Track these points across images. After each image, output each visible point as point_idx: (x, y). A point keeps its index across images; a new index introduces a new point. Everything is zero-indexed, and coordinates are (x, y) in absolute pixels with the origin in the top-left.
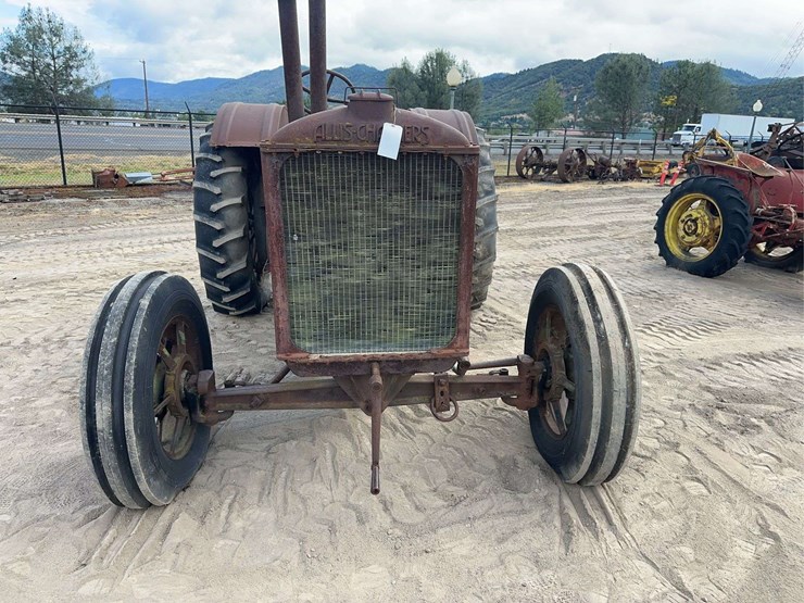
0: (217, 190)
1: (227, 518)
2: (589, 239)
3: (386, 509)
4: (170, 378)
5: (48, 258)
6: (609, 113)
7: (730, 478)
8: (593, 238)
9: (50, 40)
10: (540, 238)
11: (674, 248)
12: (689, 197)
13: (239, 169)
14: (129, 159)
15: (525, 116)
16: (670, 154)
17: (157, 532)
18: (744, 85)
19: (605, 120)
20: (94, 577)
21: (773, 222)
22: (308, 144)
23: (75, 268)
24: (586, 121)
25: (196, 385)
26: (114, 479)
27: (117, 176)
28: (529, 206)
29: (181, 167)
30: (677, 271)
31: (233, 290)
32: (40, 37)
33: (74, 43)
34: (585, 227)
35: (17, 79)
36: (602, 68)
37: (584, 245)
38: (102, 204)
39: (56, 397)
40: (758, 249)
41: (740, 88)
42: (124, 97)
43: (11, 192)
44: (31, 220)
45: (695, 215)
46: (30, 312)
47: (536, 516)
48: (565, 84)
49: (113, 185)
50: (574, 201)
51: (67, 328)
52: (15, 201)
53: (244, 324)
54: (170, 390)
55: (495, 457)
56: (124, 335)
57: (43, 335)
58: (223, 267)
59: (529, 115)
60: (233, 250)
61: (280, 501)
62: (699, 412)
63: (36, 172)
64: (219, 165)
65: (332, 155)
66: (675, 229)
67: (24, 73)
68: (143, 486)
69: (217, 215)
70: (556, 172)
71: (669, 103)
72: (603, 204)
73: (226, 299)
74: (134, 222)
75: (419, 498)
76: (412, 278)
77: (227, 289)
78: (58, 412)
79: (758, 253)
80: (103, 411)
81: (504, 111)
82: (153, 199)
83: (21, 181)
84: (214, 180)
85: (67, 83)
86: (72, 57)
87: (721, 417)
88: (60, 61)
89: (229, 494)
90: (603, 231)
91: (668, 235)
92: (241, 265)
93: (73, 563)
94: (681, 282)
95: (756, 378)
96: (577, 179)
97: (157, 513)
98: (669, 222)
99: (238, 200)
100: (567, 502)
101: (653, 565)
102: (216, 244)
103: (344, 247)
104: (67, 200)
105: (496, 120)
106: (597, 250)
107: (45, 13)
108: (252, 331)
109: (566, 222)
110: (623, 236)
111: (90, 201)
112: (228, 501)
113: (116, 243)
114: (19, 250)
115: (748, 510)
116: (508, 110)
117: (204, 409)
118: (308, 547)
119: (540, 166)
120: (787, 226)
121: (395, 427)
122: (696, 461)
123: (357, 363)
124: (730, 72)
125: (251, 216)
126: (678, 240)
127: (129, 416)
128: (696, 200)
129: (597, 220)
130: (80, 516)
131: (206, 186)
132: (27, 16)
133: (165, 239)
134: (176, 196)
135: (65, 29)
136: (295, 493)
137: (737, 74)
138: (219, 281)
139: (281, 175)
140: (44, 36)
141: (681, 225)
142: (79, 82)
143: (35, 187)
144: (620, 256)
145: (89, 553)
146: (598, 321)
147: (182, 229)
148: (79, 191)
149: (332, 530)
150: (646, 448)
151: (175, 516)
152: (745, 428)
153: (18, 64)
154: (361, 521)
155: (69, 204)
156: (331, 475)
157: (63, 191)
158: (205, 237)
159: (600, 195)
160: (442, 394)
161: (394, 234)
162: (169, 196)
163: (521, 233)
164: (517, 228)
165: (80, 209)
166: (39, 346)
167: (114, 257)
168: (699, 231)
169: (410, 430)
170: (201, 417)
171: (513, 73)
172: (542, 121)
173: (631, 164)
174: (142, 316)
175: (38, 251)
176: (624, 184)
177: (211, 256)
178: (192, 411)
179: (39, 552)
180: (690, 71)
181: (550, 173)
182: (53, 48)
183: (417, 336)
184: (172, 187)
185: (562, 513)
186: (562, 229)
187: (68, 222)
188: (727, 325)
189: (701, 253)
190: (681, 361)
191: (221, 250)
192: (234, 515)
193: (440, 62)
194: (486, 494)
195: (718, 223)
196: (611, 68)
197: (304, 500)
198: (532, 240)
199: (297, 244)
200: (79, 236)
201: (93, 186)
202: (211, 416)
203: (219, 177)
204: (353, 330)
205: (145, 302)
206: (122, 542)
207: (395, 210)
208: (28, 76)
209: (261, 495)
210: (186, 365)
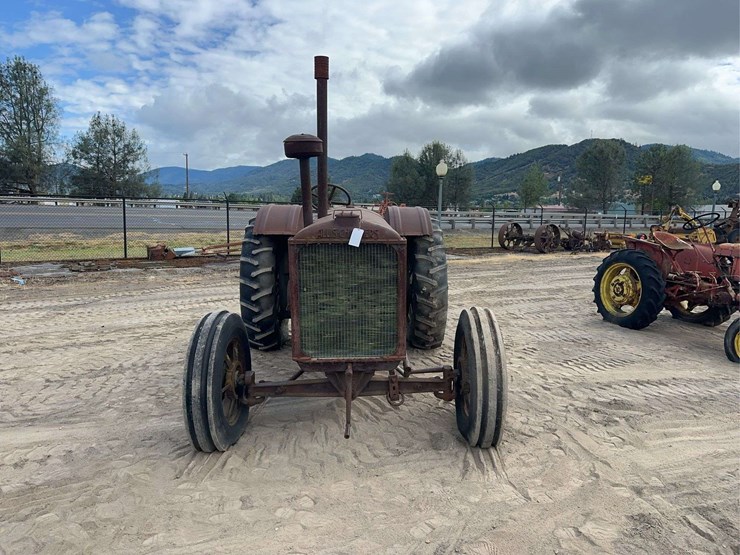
0: (256, 263)
1: (259, 459)
2: (546, 299)
3: (356, 456)
4: (229, 374)
5: (123, 313)
6: (590, 191)
7: (583, 448)
8: (549, 299)
9: (113, 139)
10: (505, 298)
11: (609, 307)
12: (616, 266)
13: (271, 249)
14: (174, 236)
15: (515, 194)
16: (646, 227)
17: (219, 464)
18: (719, 163)
19: (588, 197)
20: (185, 482)
21: (683, 285)
22: (313, 240)
23: (144, 320)
24: (569, 199)
25: (244, 379)
26: (198, 426)
27: (166, 251)
28: (502, 272)
29: (217, 242)
30: (611, 325)
31: (263, 332)
32: (105, 137)
33: (132, 141)
34: (545, 290)
35: (84, 171)
36: (582, 153)
37: (540, 304)
38: (156, 272)
39: (147, 397)
40: (682, 307)
41: (716, 167)
42: (166, 183)
43: (87, 264)
44: (103, 285)
45: (621, 280)
46: (118, 348)
47: (449, 462)
48: (553, 166)
49: (163, 258)
50: (544, 269)
51: (146, 358)
52: (89, 270)
53: (269, 356)
54: (229, 381)
55: (430, 433)
56: (209, 344)
57: (131, 362)
58: (258, 314)
59: (518, 193)
60: (264, 303)
61: (291, 451)
62: (580, 413)
63: (99, 247)
64: (258, 247)
65: (326, 245)
66: (608, 290)
67: (89, 166)
68: (213, 433)
69: (255, 279)
70: (533, 244)
71: (645, 182)
72: (568, 271)
73: (257, 338)
74: (183, 287)
75: (377, 452)
76: (372, 313)
77: (258, 330)
78: (151, 405)
79: (682, 310)
80: (196, 385)
81: (497, 190)
82: (196, 269)
83: (90, 254)
84: (254, 256)
85: (123, 173)
86: (130, 153)
87: (594, 416)
88: (119, 157)
89: (260, 447)
90: (560, 293)
91: (603, 296)
92: (269, 313)
93: (172, 476)
94: (611, 333)
95: (635, 395)
96: (552, 250)
97: (218, 455)
98: (603, 286)
99: (269, 269)
100: (469, 455)
101: (514, 486)
102: (253, 298)
103: (332, 295)
104: (128, 270)
105: (490, 198)
106: (550, 308)
107: (111, 118)
108: (274, 361)
109: (530, 286)
110: (577, 297)
111: (146, 270)
112: (260, 451)
113: (172, 302)
114: (101, 307)
115: (587, 464)
116: (500, 189)
117: (247, 395)
118: (307, 472)
119: (521, 239)
120: (694, 288)
121: (367, 417)
122: (564, 438)
123: (338, 363)
124: (705, 153)
125: (277, 280)
126: (611, 300)
127: (210, 389)
128: (622, 268)
129: (558, 284)
130: (174, 455)
131: (249, 260)
132: (97, 122)
133: (209, 299)
134: (214, 267)
135: (126, 131)
136: (301, 448)
137: (712, 154)
138: (254, 324)
139: (298, 257)
140: (109, 137)
141: (612, 288)
142: (133, 172)
143: (102, 260)
144: (568, 313)
145: (181, 472)
146: (481, 339)
147: (221, 292)
148: (137, 262)
149: (322, 464)
150: (534, 432)
151: (229, 456)
152: (607, 423)
153: (85, 159)
154: (339, 461)
155: (131, 273)
156: (324, 440)
157: (125, 262)
158: (246, 294)
159: (567, 264)
160: (394, 388)
161: (359, 287)
162: (208, 266)
163: (490, 295)
164: (488, 290)
165: (139, 277)
166: (129, 368)
167: (172, 312)
168: (625, 292)
169: (376, 418)
170: (245, 400)
171: (505, 157)
172: (529, 199)
173: (601, 237)
174: (218, 334)
175: (115, 307)
176: (594, 254)
177: (249, 307)
178: (240, 396)
179: (153, 470)
180: (662, 154)
181: (528, 245)
182: (115, 146)
183: (375, 348)
184: (210, 259)
185: (465, 462)
186: (525, 292)
187: (131, 286)
188: (633, 362)
189: (628, 309)
190: (581, 384)
191: (257, 303)
192: (263, 457)
193: (437, 152)
194: (418, 450)
195: (639, 286)
196: (589, 152)
197: (306, 451)
198: (497, 300)
199: (306, 294)
200: (143, 297)
201: (147, 259)
202: (251, 400)
203: (258, 254)
204: (337, 344)
205: (220, 327)
206: (199, 468)
207: (361, 274)
208: (93, 169)
209: (280, 449)
210: (238, 368)
